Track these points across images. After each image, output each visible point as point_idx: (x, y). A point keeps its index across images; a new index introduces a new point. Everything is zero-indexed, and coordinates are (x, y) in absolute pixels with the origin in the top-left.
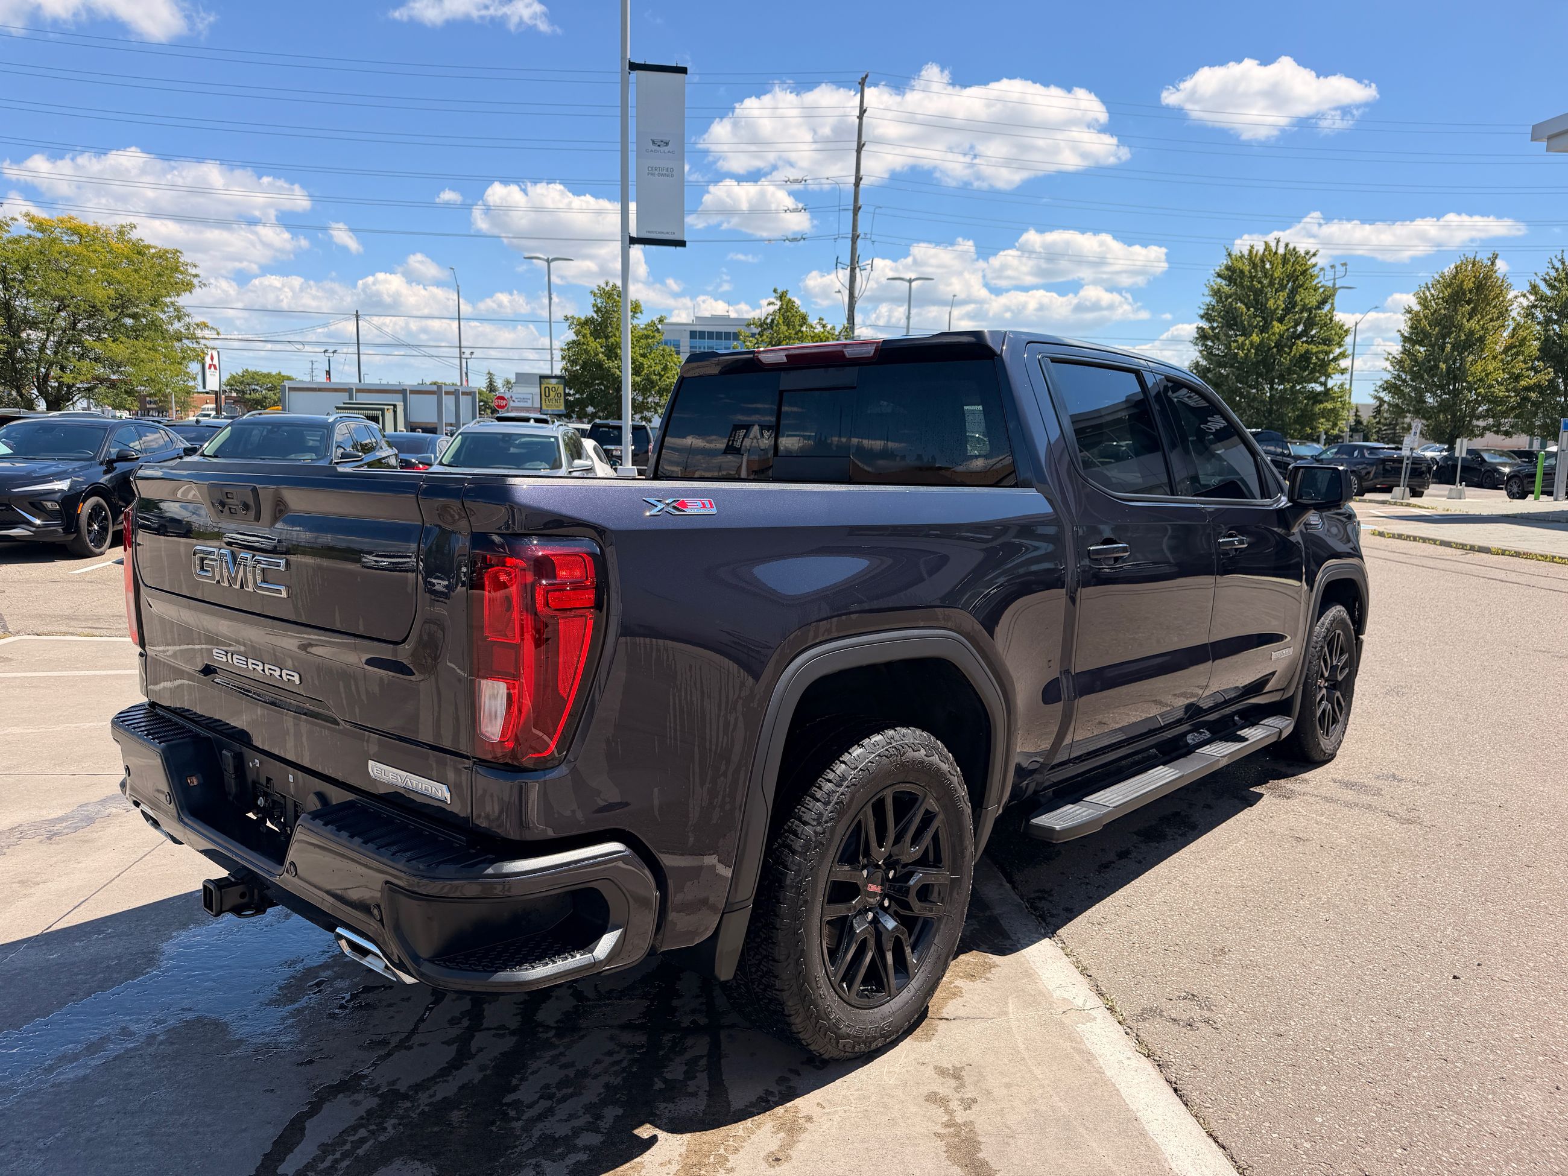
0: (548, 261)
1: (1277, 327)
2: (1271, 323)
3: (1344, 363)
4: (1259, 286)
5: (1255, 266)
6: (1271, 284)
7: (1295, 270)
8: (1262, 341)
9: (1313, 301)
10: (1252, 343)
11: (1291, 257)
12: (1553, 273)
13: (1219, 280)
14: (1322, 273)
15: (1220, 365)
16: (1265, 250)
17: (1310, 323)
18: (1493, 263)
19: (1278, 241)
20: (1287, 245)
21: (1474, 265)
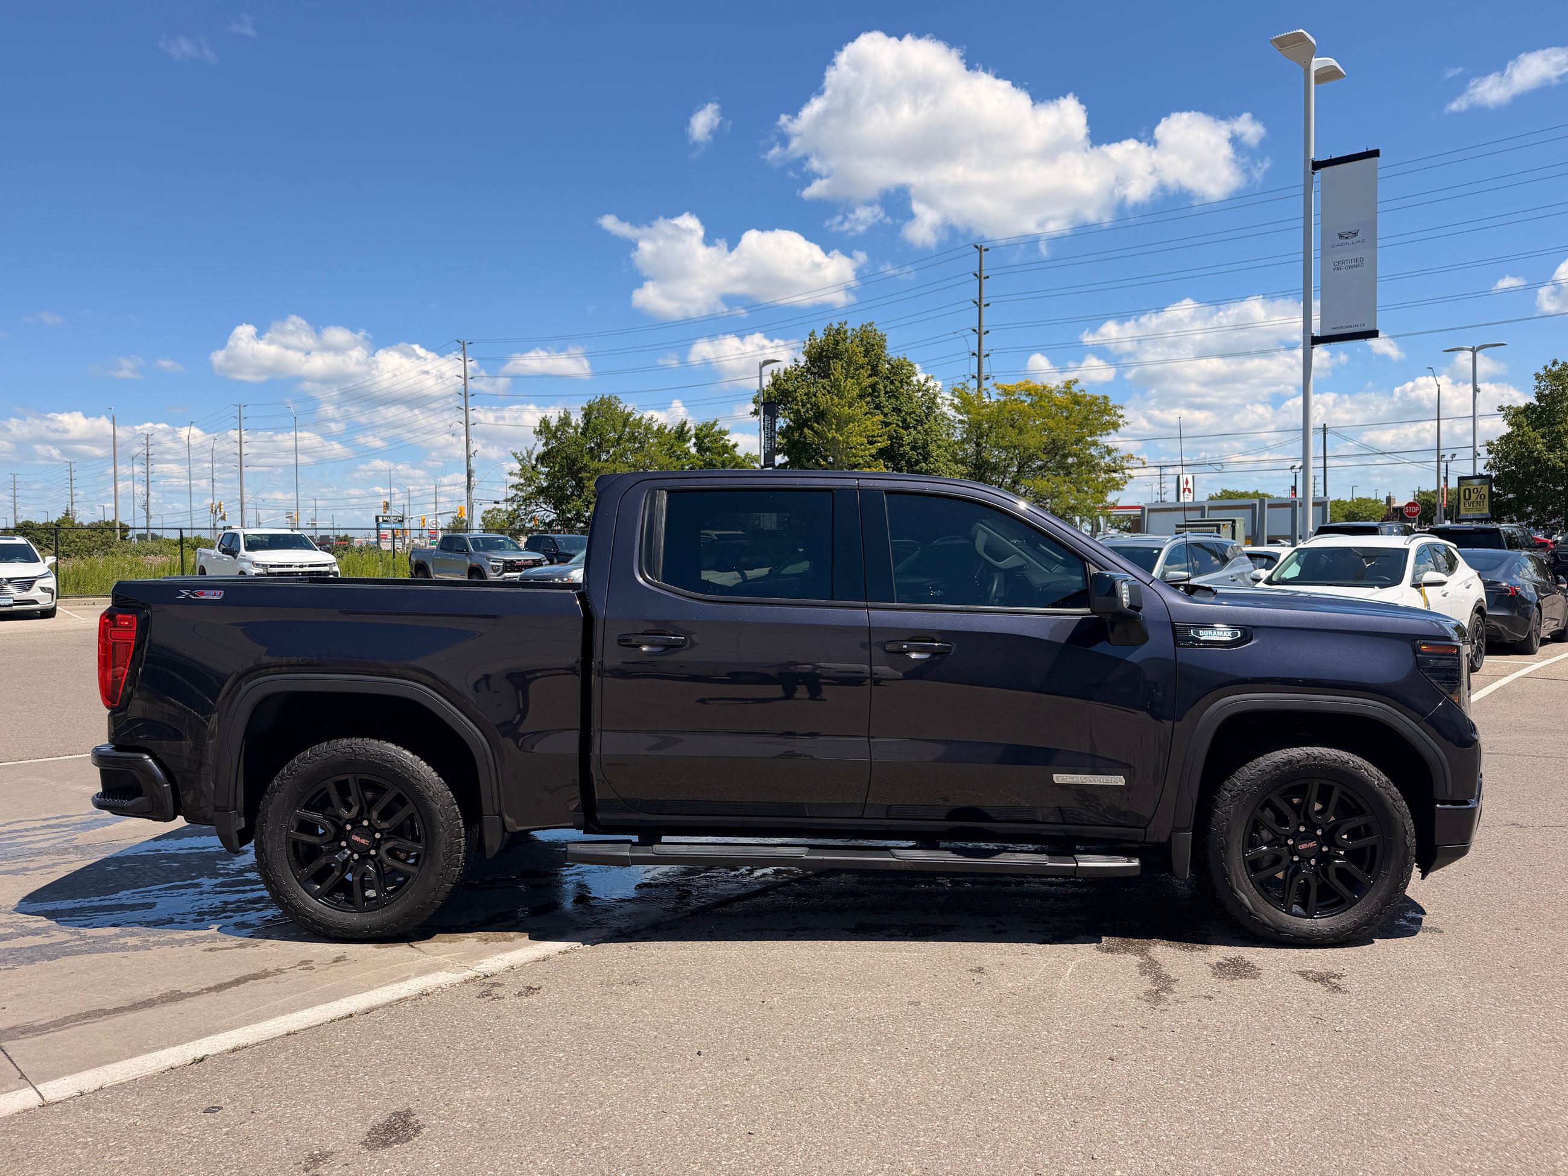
0: (1474, 351)
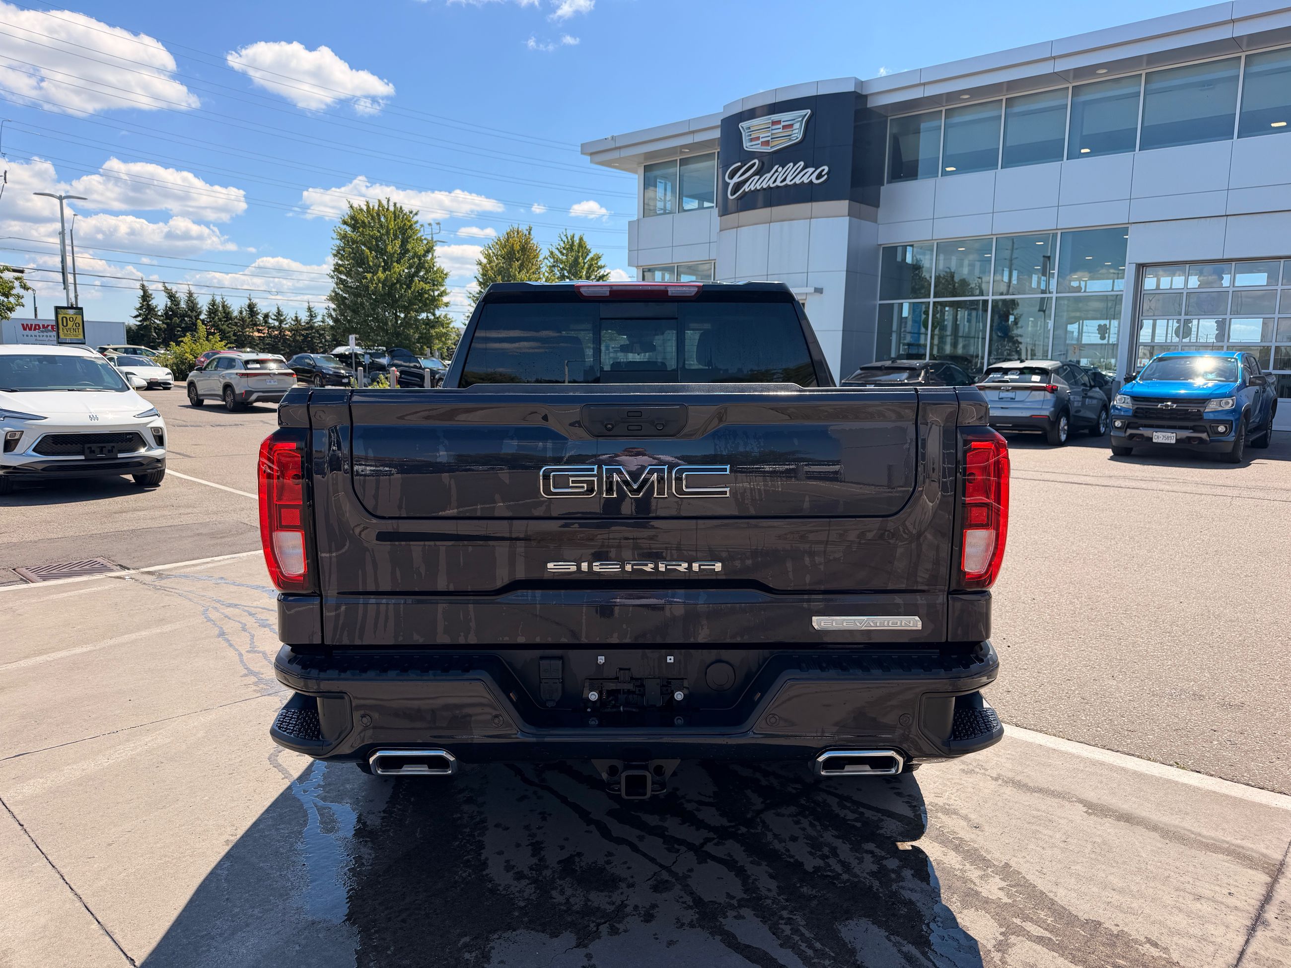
1: (397, 268)
2: (392, 264)
3: (445, 299)
4: (379, 234)
5: (373, 218)
6: (388, 233)
7: (405, 224)
8: (386, 278)
9: (421, 250)
10: (379, 281)
11: (398, 213)
12: (563, 245)
13: (345, 226)
14: (422, 229)
15: (357, 295)
16: (379, 206)
17: (420, 267)
18: (529, 233)
19: (388, 201)
20: (395, 204)
21: (518, 233)
